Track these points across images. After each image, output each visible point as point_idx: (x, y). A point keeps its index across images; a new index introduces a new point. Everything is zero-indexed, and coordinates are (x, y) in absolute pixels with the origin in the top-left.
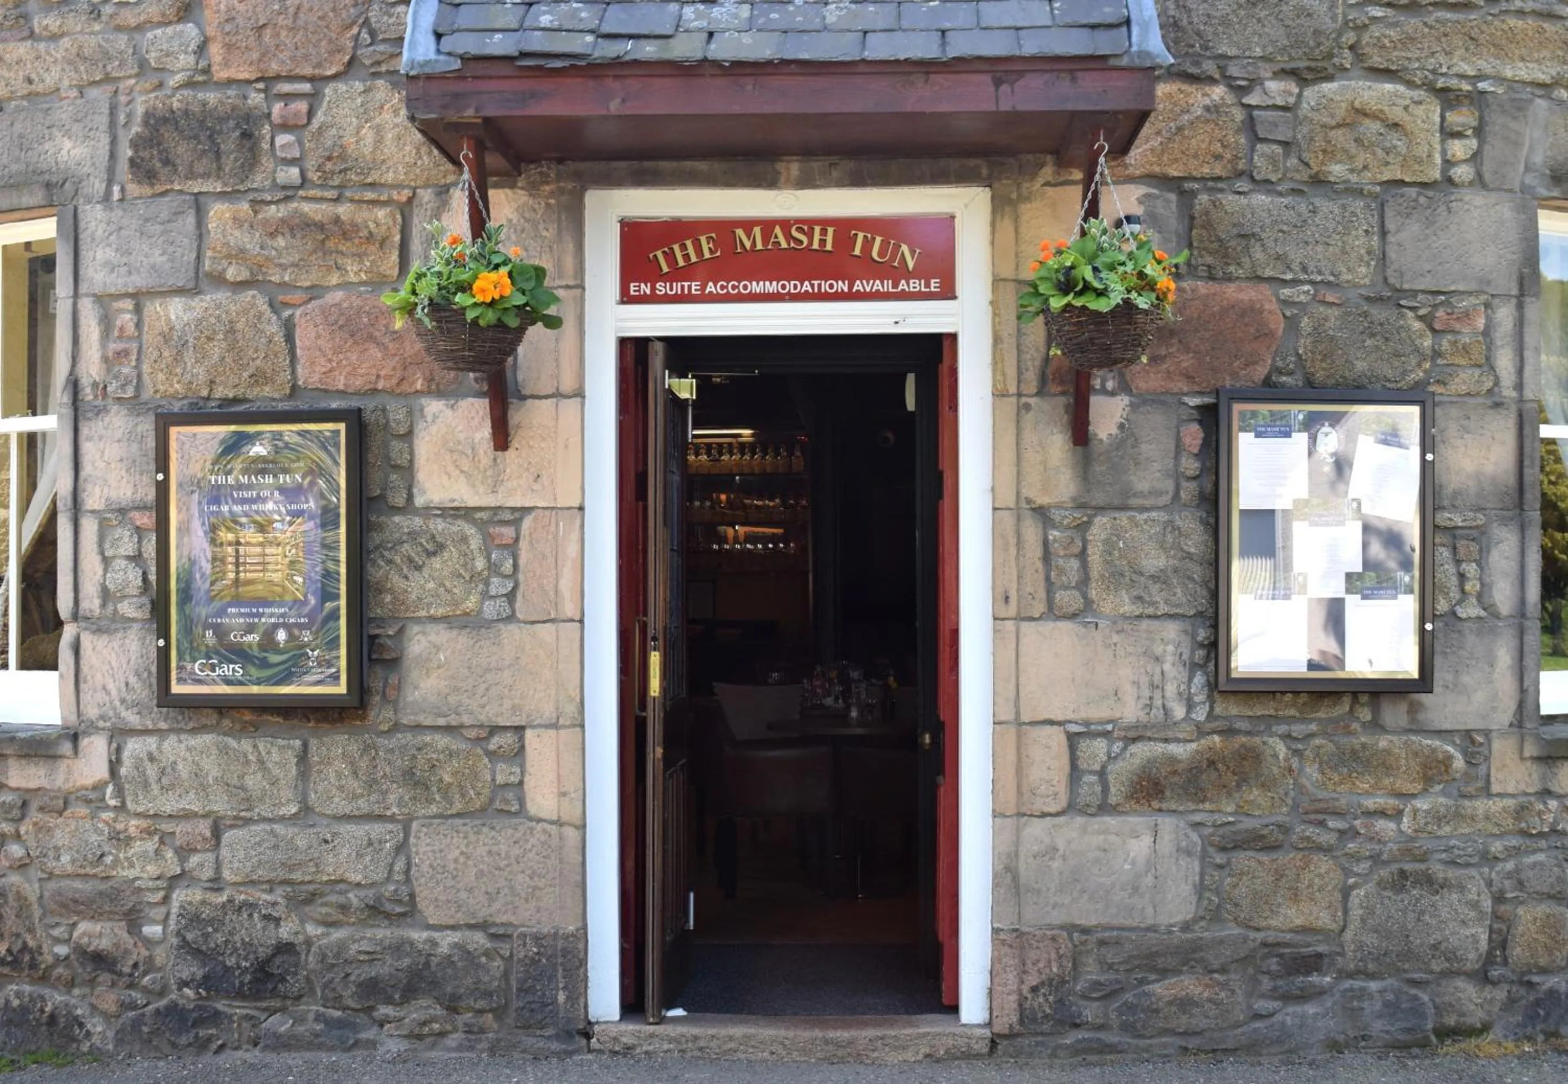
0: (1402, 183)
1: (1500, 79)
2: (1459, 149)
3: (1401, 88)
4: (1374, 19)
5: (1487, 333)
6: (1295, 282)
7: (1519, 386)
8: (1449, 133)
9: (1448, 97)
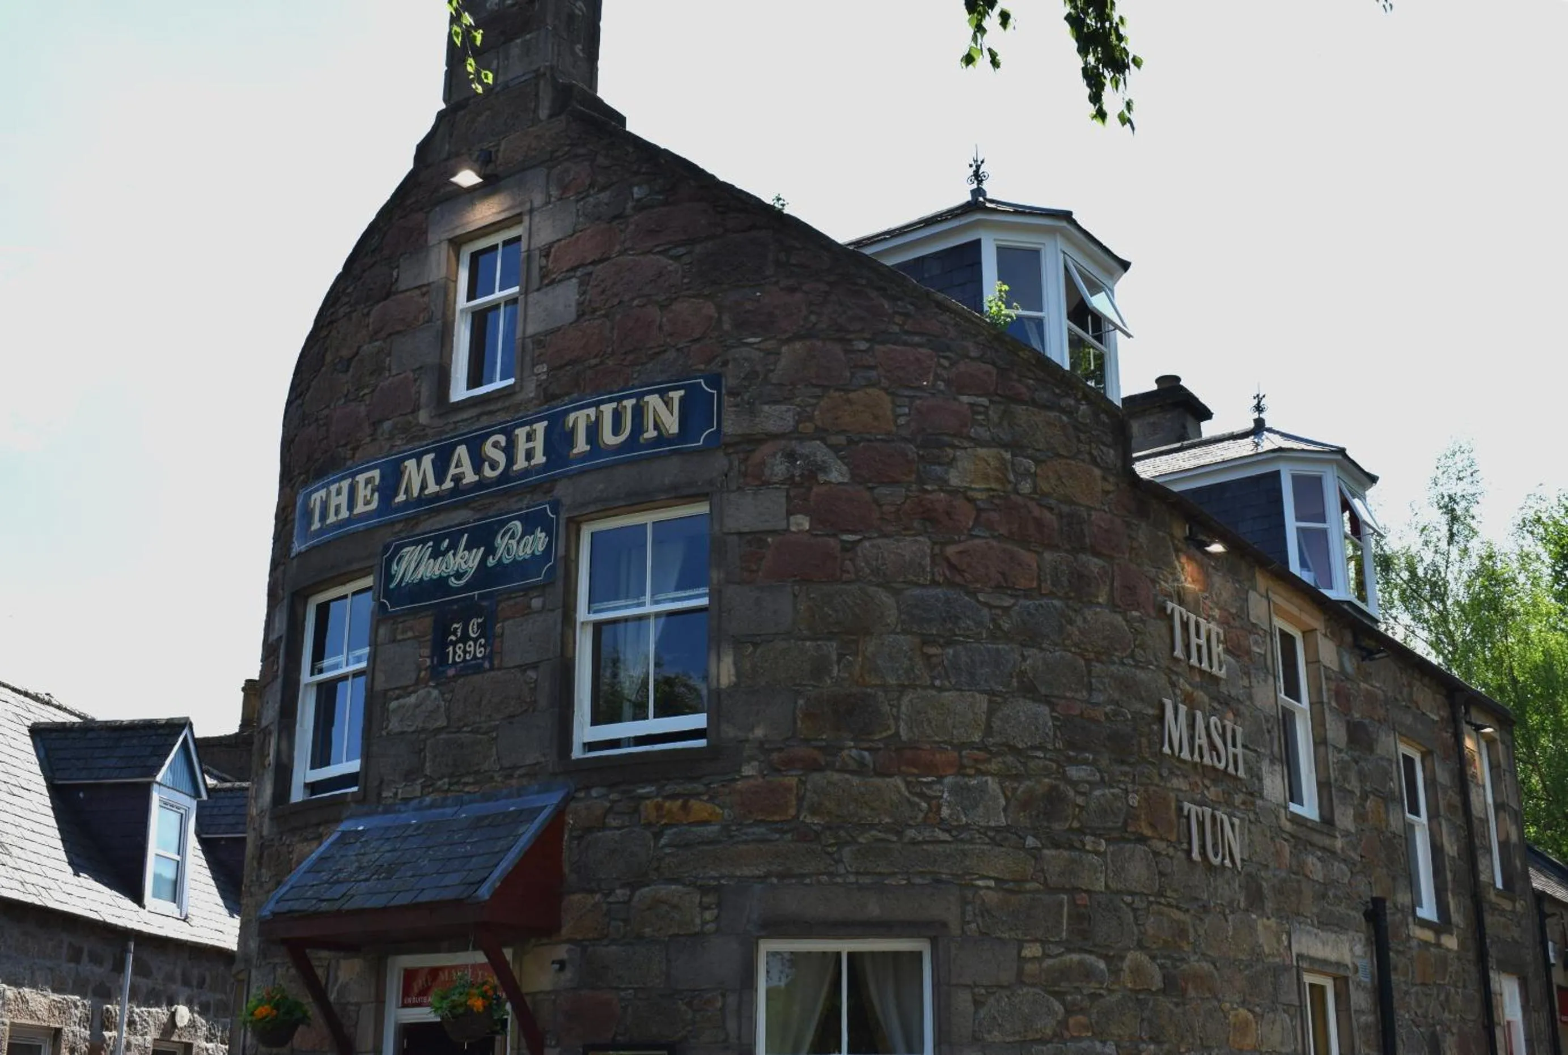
0: (678, 935)
1: (731, 877)
2: (708, 915)
3: (680, 887)
4: (667, 854)
5: (722, 1009)
6: (626, 989)
7: (739, 1038)
8: (705, 908)
9: (704, 890)
